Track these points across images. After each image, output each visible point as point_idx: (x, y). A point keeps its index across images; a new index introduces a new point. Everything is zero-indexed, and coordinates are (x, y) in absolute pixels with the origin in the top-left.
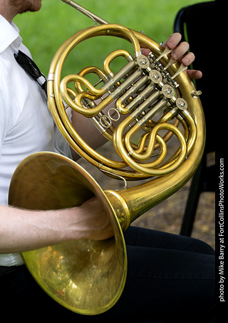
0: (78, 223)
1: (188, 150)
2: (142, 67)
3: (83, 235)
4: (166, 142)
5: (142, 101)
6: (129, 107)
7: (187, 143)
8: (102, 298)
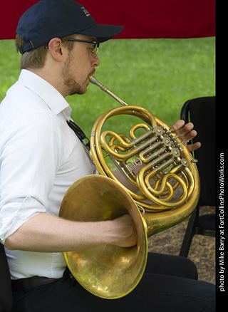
0: (110, 231)
1: (189, 194)
2: (157, 134)
3: (113, 240)
4: (174, 190)
5: (157, 157)
6: (148, 159)
7: (188, 189)
8: (126, 284)
